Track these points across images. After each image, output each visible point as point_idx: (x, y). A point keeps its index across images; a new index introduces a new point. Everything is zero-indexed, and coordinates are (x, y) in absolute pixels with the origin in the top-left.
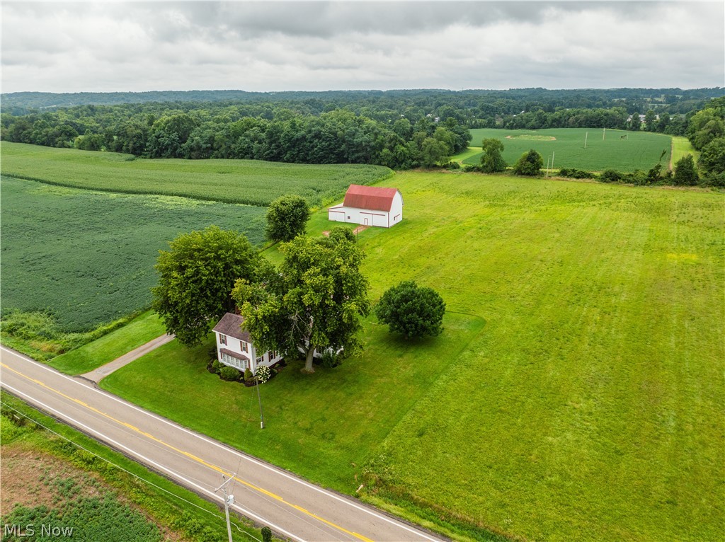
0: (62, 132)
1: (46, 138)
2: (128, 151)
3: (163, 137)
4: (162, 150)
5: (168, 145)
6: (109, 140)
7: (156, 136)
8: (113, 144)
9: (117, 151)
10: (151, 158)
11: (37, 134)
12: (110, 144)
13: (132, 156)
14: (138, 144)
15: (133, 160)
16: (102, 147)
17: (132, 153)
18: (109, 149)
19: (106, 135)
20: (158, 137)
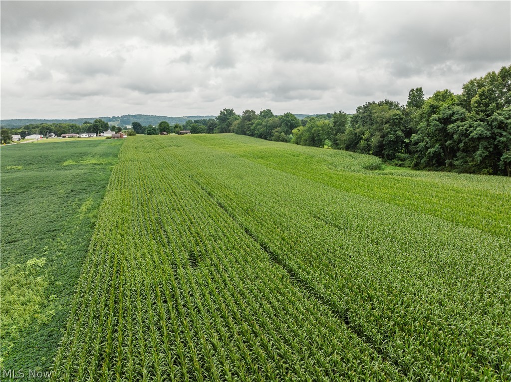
0: (282, 122)
1: (264, 128)
2: (366, 150)
3: (463, 120)
4: (452, 152)
5: (480, 138)
6: (339, 131)
7: (439, 120)
8: (343, 137)
9: (347, 148)
10: (417, 167)
11: (258, 124)
12: (339, 136)
13: (377, 160)
14: (391, 137)
15: (377, 167)
16: (327, 142)
17: (377, 154)
18: (336, 145)
19: (335, 123)
20: (446, 121)
